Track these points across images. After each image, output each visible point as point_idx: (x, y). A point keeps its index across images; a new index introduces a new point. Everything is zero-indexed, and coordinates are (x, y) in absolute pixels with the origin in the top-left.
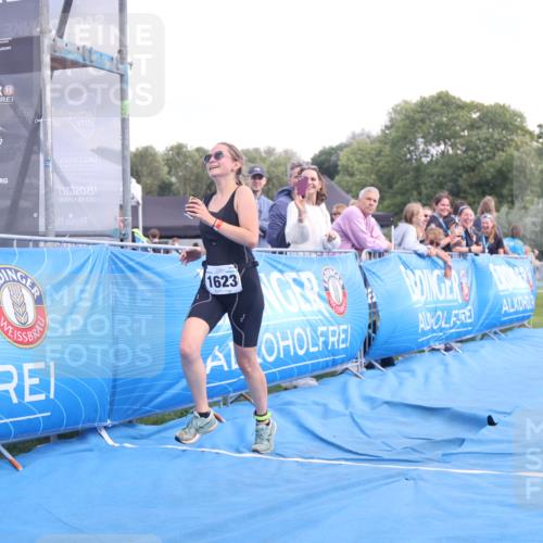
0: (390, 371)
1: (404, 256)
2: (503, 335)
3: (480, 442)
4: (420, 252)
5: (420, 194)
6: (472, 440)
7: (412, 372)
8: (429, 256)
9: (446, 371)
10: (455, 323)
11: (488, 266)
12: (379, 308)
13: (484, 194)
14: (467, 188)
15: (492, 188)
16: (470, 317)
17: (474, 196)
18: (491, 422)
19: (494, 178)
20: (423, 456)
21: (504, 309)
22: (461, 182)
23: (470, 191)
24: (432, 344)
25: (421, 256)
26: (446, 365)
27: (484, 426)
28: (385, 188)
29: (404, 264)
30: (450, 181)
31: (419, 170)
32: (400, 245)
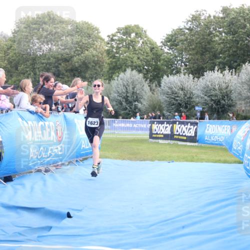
0: (9, 184)
1: (21, 113)
2: (81, 163)
3: (62, 228)
4: (30, 110)
5: (35, 74)
6: (56, 227)
7: (23, 185)
8: (36, 113)
9: (45, 185)
10: (51, 155)
11: (74, 120)
12: (4, 144)
13: (74, 76)
14: (65, 72)
15: (79, 73)
16: (61, 151)
17: (68, 78)
18: (69, 216)
19: (80, 66)
20: (26, 238)
21: (83, 146)
22: (60, 68)
23: (66, 74)
24: (36, 167)
25: (31, 112)
26: (45, 181)
27: (65, 218)
28: (13, 70)
29: (21, 117)
30: (54, 67)
31: (34, 59)
32: (19, 106)
